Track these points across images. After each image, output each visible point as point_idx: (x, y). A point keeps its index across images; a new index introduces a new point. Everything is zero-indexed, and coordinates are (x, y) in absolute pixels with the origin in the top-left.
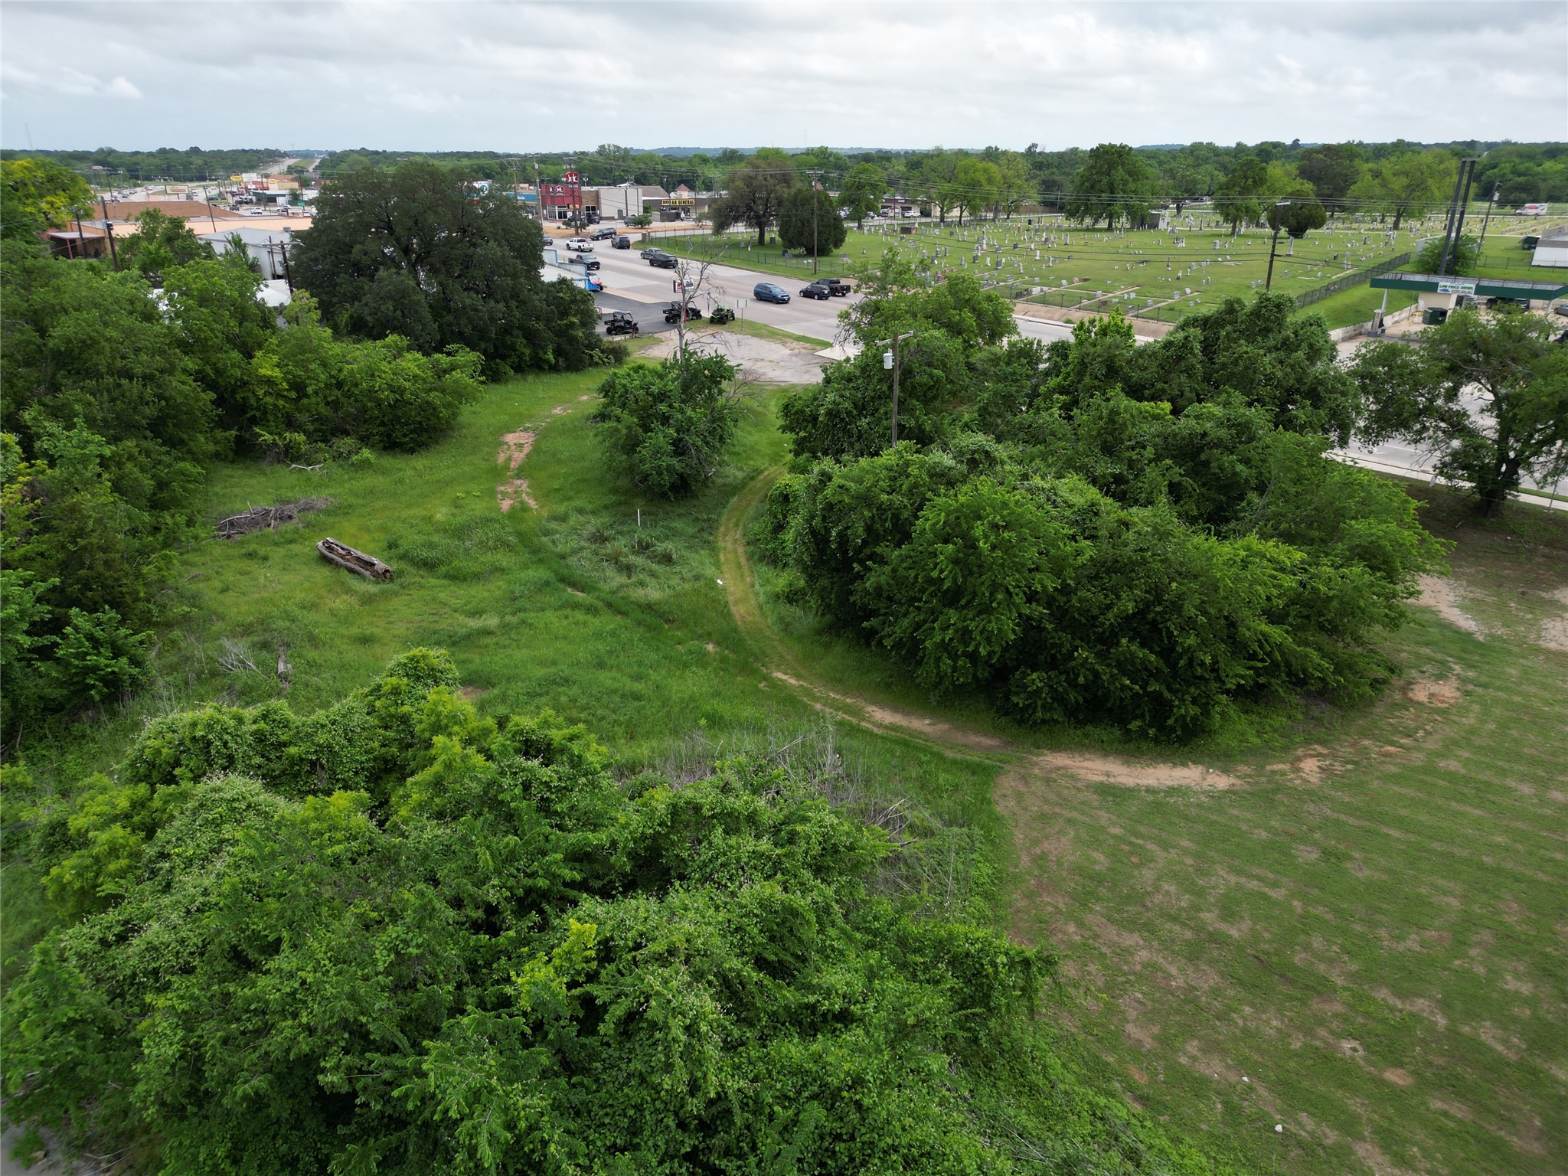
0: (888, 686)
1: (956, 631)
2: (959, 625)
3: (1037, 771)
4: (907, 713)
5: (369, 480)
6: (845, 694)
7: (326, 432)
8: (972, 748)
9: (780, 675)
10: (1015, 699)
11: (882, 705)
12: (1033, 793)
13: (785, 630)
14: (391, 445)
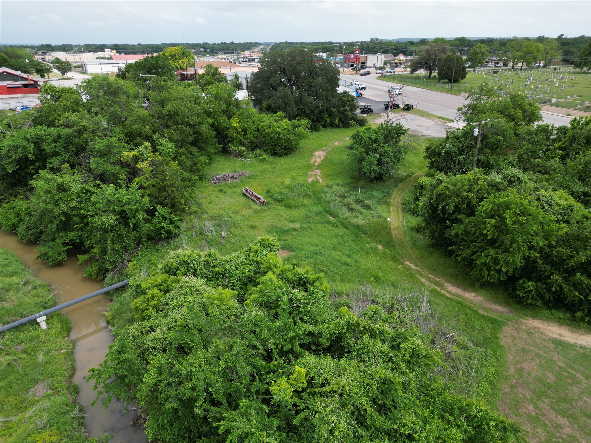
0: (457, 275)
1: (492, 258)
2: (494, 256)
3: (524, 327)
4: (464, 289)
5: (265, 166)
6: (437, 276)
7: (253, 147)
8: (493, 311)
9: (408, 263)
10: (518, 293)
11: (453, 284)
12: (521, 338)
13: (413, 244)
14: (274, 154)
